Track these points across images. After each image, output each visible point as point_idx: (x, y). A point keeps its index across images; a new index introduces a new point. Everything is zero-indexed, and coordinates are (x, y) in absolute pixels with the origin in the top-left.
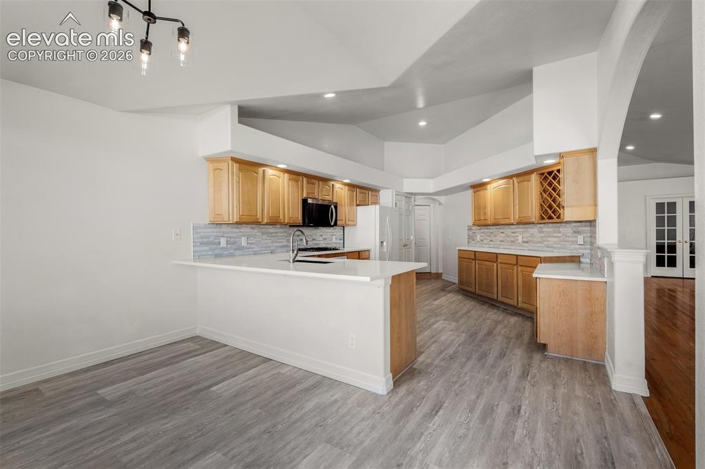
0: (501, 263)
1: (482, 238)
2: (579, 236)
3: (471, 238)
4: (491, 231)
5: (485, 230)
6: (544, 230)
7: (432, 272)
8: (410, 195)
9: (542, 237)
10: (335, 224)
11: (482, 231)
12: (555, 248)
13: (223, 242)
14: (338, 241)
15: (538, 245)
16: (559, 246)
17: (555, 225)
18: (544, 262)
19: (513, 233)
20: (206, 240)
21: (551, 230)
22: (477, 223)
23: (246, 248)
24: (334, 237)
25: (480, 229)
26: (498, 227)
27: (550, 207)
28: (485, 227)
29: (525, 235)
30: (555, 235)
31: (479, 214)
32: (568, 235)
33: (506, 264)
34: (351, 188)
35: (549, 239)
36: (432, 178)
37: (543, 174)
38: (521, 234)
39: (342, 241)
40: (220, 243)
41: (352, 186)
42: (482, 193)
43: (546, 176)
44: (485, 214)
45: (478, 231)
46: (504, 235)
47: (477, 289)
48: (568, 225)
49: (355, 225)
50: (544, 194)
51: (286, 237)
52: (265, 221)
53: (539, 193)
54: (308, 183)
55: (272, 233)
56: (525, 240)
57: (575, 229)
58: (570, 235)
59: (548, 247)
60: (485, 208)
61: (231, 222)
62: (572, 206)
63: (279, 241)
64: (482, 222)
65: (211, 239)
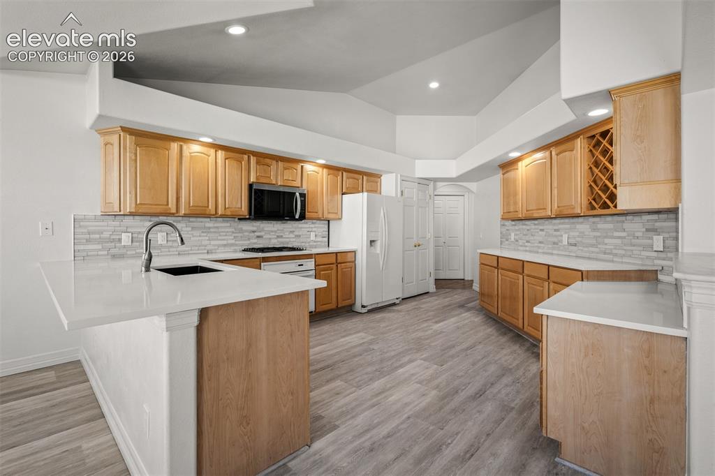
0: (528, 276)
1: (517, 237)
2: (655, 237)
3: (504, 237)
4: (528, 228)
5: (520, 226)
6: (599, 226)
7: (466, 279)
8: (425, 182)
9: (596, 237)
10: (302, 217)
11: (517, 228)
12: (616, 255)
13: (126, 239)
14: (320, 239)
15: (591, 249)
16: (623, 252)
17: (616, 218)
18: (588, 279)
19: (556, 230)
20: (98, 236)
21: (610, 226)
22: (507, 216)
23: (165, 247)
24: (313, 234)
25: (515, 225)
26: (536, 222)
27: (605, 189)
28: (521, 222)
29: (572, 234)
30: (617, 234)
31: (508, 204)
32: (637, 234)
33: (534, 277)
34: (331, 171)
35: (607, 241)
36: (455, 159)
37: (593, 137)
38: (566, 232)
39: (326, 239)
40: (120, 240)
41: (332, 169)
42: (511, 174)
43: (598, 140)
44: (515, 203)
45: (513, 228)
46: (543, 233)
47: (500, 310)
48: (637, 219)
49: (340, 219)
50: (594, 169)
51: (233, 232)
52: (182, 212)
53: (587, 168)
54: (258, 163)
55: (209, 228)
56: (572, 241)
57: (649, 225)
58: (640, 234)
59: (605, 253)
60: (515, 194)
61: (122, 213)
62: (631, 184)
63: (219, 238)
64: (511, 215)
65: (106, 235)
